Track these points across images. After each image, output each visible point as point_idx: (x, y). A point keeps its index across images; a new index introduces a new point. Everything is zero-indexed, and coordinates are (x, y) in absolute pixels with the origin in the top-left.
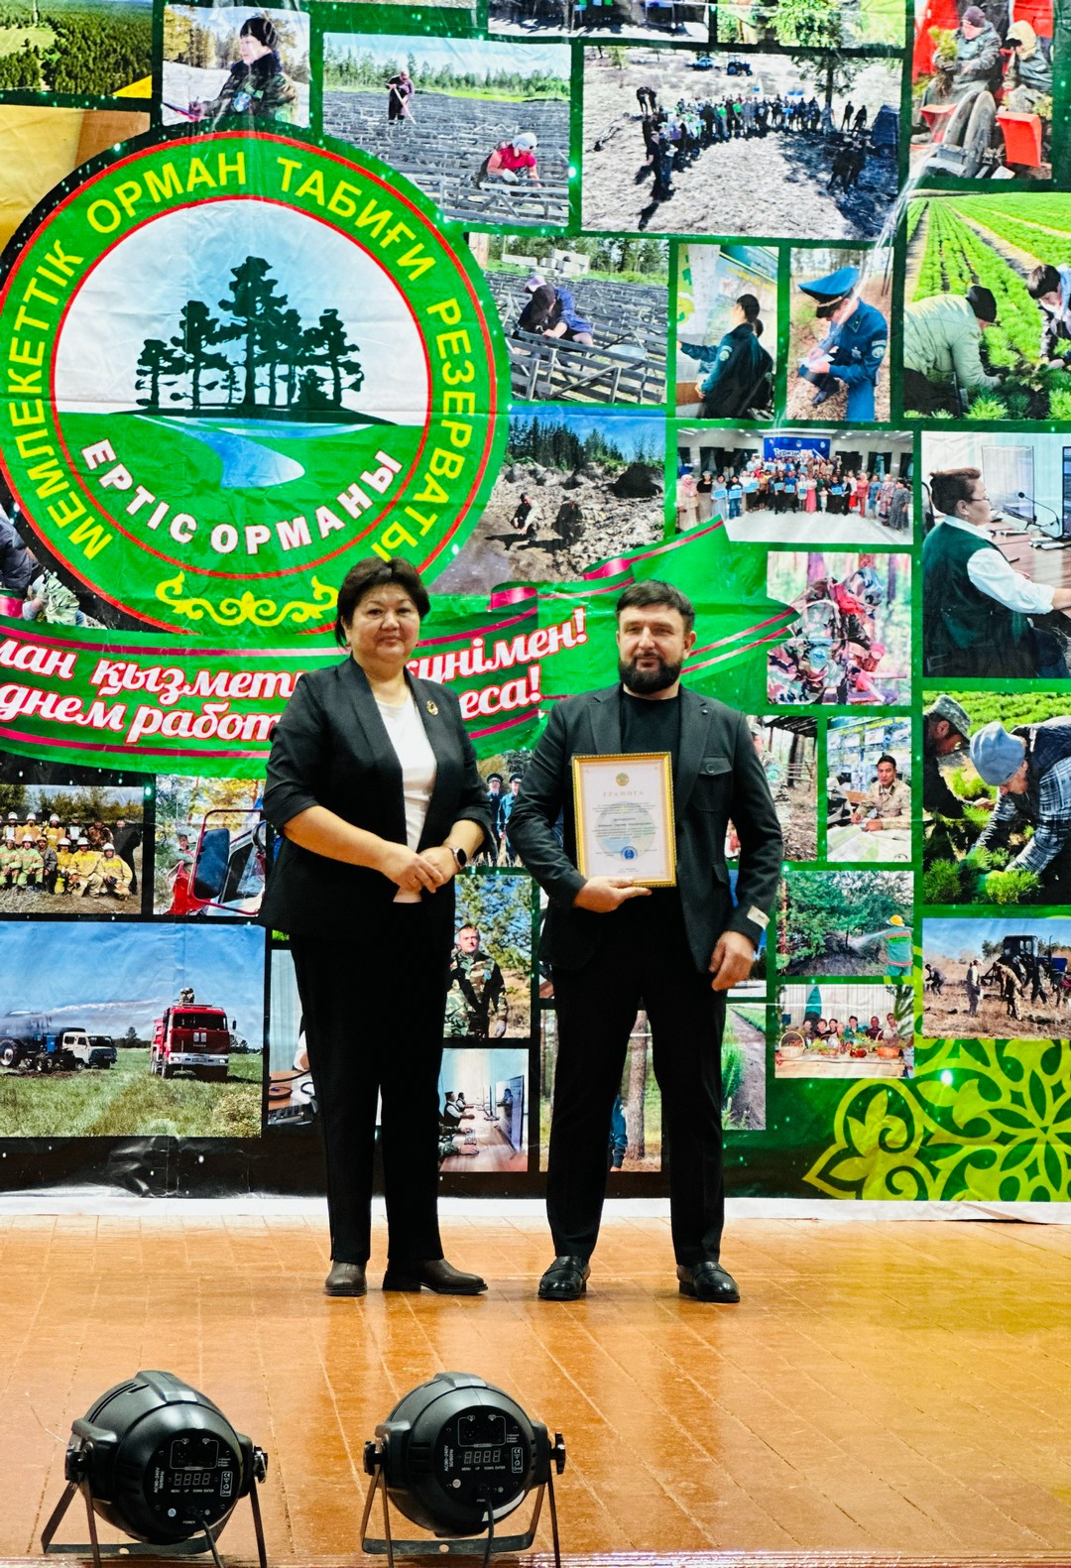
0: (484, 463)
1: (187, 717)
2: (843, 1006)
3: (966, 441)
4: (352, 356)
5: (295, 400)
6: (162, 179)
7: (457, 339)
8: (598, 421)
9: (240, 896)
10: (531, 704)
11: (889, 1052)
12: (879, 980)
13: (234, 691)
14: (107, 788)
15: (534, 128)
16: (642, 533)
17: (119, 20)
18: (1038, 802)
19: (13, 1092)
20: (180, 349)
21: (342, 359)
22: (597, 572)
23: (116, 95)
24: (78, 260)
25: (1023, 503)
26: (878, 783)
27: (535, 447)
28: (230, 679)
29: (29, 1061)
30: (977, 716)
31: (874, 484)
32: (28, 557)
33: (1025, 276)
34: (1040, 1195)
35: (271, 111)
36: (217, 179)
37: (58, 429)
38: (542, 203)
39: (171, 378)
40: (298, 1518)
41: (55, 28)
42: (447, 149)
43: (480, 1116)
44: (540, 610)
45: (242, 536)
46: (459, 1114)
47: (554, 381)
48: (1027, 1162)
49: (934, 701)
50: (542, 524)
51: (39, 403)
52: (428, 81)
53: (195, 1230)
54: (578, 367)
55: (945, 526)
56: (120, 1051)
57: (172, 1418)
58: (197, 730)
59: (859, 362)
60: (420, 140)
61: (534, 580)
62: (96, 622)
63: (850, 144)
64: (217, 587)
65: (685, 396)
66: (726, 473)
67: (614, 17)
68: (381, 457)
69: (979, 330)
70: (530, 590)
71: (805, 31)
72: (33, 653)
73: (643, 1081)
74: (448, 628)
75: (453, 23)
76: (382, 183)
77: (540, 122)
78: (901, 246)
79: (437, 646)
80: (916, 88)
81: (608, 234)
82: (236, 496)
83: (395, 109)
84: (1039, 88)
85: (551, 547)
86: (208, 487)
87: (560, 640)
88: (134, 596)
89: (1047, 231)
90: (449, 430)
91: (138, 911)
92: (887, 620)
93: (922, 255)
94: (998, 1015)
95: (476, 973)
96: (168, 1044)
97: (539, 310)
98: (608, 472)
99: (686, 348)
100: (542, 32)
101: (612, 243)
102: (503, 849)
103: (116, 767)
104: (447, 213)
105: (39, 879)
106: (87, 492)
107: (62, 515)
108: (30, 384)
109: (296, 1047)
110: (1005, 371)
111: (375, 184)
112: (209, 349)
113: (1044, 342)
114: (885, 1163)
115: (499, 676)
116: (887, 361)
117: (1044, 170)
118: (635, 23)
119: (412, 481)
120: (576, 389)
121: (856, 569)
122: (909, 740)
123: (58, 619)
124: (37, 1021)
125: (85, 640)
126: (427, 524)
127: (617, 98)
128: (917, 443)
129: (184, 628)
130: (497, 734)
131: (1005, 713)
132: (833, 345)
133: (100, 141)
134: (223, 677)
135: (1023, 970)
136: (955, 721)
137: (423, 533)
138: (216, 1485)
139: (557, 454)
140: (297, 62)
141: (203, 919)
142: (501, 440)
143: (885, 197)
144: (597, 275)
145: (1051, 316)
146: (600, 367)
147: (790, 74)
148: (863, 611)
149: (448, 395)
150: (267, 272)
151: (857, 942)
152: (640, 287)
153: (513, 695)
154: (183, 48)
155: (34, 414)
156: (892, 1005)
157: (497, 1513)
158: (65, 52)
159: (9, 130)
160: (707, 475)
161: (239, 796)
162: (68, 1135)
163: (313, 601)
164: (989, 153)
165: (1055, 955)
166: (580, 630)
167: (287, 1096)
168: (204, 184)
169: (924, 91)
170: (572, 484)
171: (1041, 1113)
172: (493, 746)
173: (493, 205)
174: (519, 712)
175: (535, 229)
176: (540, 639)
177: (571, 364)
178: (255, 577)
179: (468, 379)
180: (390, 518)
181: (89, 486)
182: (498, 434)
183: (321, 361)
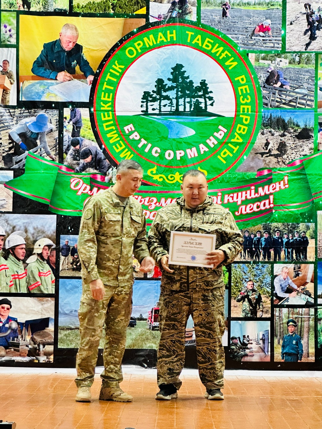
0: (254, 129)
4: (211, 95)
5: (192, 109)
7: (245, 88)
8: (292, 114)
10: (270, 208)
15: (270, 18)
16: (307, 151)
20: (155, 94)
21: (207, 96)
22: (292, 164)
23: (135, 13)
24: (123, 67)
27: (271, 123)
28: (172, 201)
32: (107, 162)
35: (184, 16)
36: (167, 39)
37: (116, 121)
38: (273, 43)
39: (152, 103)
42: (241, 26)
43: (254, 343)
44: (273, 177)
45: (175, 154)
46: (247, 343)
47: (277, 101)
50: (273, 148)
51: (110, 113)
52: (235, 4)
54: (285, 96)
56: (137, 321)
60: (232, 24)
61: (271, 167)
64: (167, 171)
65: (321, 105)
68: (220, 127)
70: (270, 170)
73: (309, 332)
74: (243, 183)
76: (220, 38)
77: (272, 16)
79: (239, 189)
81: (295, 52)
82: (173, 141)
83: (224, 14)
85: (276, 156)
86: (164, 138)
87: (280, 187)
90: (243, 118)
95: (253, 296)
96: (153, 320)
97: (272, 78)
98: (295, 131)
101: (296, 55)
102: (262, 255)
104: (242, 47)
106: (125, 141)
108: (108, 107)
111: (218, 39)
112: (164, 94)
115: (260, 199)
119: (230, 135)
120: (284, 104)
126: (236, 149)
127: (298, 7)
129: (156, 184)
130: (259, 218)
133: (129, 28)
134: (170, 200)
137: (234, 152)
139: (278, 125)
142: (260, 121)
144: (291, 66)
149: (242, 107)
150: (183, 68)
152: (305, 69)
153: (264, 205)
155: (109, 116)
159: (101, 26)
166: (286, 183)
167: (191, 336)
168: (163, 41)
170: (283, 135)
172: (258, 222)
173: (256, 44)
174: (267, 210)
175: (270, 52)
176: (273, 186)
177: (282, 95)
178: (180, 167)
179: (249, 101)
180: (223, 147)
181: (126, 139)
182: (258, 119)
183: (200, 96)
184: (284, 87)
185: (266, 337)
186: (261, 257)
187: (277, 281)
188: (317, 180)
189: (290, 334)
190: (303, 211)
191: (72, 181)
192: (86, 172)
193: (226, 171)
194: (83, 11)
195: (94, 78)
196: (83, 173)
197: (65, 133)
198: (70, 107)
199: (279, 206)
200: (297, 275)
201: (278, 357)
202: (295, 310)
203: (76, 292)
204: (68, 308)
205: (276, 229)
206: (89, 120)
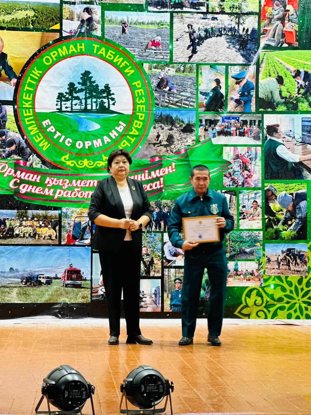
0: (148, 124)
1: (70, 192)
2: (244, 267)
3: (276, 117)
4: (113, 96)
6: (63, 50)
7: (140, 91)
8: (178, 113)
9: (84, 239)
10: (161, 187)
11: (257, 279)
12: (254, 260)
13: (82, 185)
14: (49, 211)
15: (160, 35)
16: (190, 142)
17: (51, 9)
18: (296, 212)
19: (26, 291)
20: (68, 95)
21: (110, 97)
22: (178, 153)
23: (50, 28)
24: (41, 72)
25: (291, 133)
26: (253, 208)
27: (161, 120)
28: (81, 182)
29: (30, 283)
30: (279, 190)
31: (251, 128)
32: (28, 150)
33: (291, 72)
34: (298, 318)
35: (91, 32)
36: (77, 50)
37: (36, 116)
38: (162, 55)
39: (65, 103)
40: (103, 404)
41: (34, 11)
42: (137, 41)
43: (148, 297)
44: (163, 163)
45: (84, 144)
46: (142, 297)
47: (166, 102)
48: (294, 309)
49: (268, 186)
50: (163, 140)
51: (31, 110)
52: (132, 23)
53: (73, 327)
54: (172, 98)
55: (270, 139)
56: (53, 280)
57: (70, 378)
58: (72, 195)
59: (247, 96)
60: (130, 39)
61: (161, 155)
62: (46, 167)
63: (244, 38)
64: (77, 158)
65: (201, 106)
66: (212, 126)
67: (181, 5)
68: (120, 123)
69: (279, 87)
70: (160, 157)
71: (232, 8)
72: (30, 175)
74: (139, 168)
75: (139, 8)
76: (120, 51)
77: (162, 34)
78: (258, 65)
79: (136, 173)
80: (262, 23)
81: (180, 63)
82: (82, 134)
83: (124, 31)
84: (295, 23)
85: (166, 146)
86: (75, 131)
87: (168, 171)
88: (56, 160)
89: (297, 60)
90: (138, 115)
91: (58, 243)
92: (255, 165)
93: (264, 67)
94: (286, 269)
95: (147, 259)
96: (66, 278)
97: (162, 84)
98: (181, 126)
99: (201, 93)
100: (162, 10)
101: (181, 65)
102: (154, 226)
103: (51, 205)
104: (137, 58)
105: (32, 235)
106: (43, 133)
107: (37, 139)
108: (29, 105)
109: (99, 279)
110: (286, 98)
111: (118, 51)
112: (75, 95)
113: (297, 90)
114: (256, 309)
115: (152, 180)
116: (254, 96)
117: (296, 44)
118: (187, 7)
119: (129, 129)
120: (172, 104)
121: (246, 151)
122: (261, 196)
123: (36, 166)
124: (31, 272)
125: (43, 172)
126: (133, 140)
127: (182, 27)
128: (263, 117)
129: (69, 168)
130: (152, 196)
131: (287, 189)
132: (240, 92)
133: (46, 41)
134: (79, 181)
135: (292, 257)
136: (273, 191)
137: (132, 143)
138: (81, 395)
139: (167, 121)
140: (98, 19)
141: (75, 245)
142: (152, 118)
143: (254, 52)
144: (177, 74)
145: (298, 83)
147: (228, 20)
148: (248, 162)
149: (138, 106)
150: (90, 74)
151: (247, 250)
152: (189, 77)
153: (156, 186)
154: (68, 16)
155: (30, 113)
156: (257, 267)
157: (156, 403)
158: (37, 17)
159: (22, 38)
160: (207, 126)
161: (84, 213)
162: (40, 302)
163: (103, 161)
164: (281, 40)
165: (301, 253)
166: (174, 168)
167: (97, 292)
168: (74, 51)
169: (264, 24)
170: (171, 129)
171: (298, 295)
172: (151, 199)
173: (149, 56)
174: (157, 190)
175: (161, 62)
176: (163, 170)
177: (170, 97)
178: (87, 155)
179: (143, 102)
180: (123, 139)
181: (44, 131)
182: (151, 116)
183: (104, 97)
184: (172, 90)
185: (157, 292)
186: (154, 228)
187: (166, 247)
189: (177, 289)
192: (11, 158)
194: (7, 26)
195: (17, 81)
196: (9, 159)
199: (168, 186)
201: (167, 308)
202: (181, 270)
203: (2, 257)
205: (165, 205)
206: (13, 115)
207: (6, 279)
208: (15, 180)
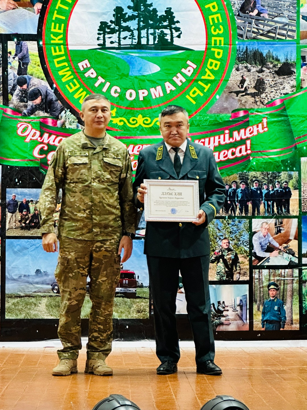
0: (228, 64)
4: (177, 25)
5: (156, 42)
7: (216, 17)
8: (270, 47)
9: (139, 229)
10: (247, 154)
13: (136, 152)
16: (288, 89)
20: (113, 24)
21: (173, 26)
22: (271, 104)
27: (246, 57)
28: (134, 147)
32: (59, 104)
37: (69, 56)
39: (110, 35)
43: (231, 310)
44: (250, 119)
45: (137, 94)
46: (223, 309)
47: (254, 32)
50: (250, 86)
51: (62, 46)
53: (126, 352)
54: (263, 26)
61: (247, 108)
64: (129, 113)
65: (303, 36)
68: (189, 63)
70: (246, 111)
72: (61, 139)
73: (292, 296)
74: (216, 126)
79: (213, 134)
82: (135, 79)
85: (253, 95)
86: (124, 76)
87: (258, 130)
90: (215, 52)
95: (228, 256)
97: (247, 5)
98: (274, 66)
99: (304, 17)
102: (238, 209)
106: (80, 79)
107: (71, 88)
108: (59, 40)
112: (124, 24)
115: (235, 144)
119: (201, 71)
120: (262, 35)
123: (70, 127)
126: (207, 87)
129: (116, 128)
130: (235, 166)
134: (131, 147)
139: (255, 60)
142: (234, 55)
146: (271, 26)
149: (213, 38)
153: (240, 152)
155: (60, 51)
166: (265, 126)
170: (261, 71)
172: (233, 171)
174: (243, 158)
176: (250, 130)
177: (259, 25)
178: (143, 109)
179: (221, 32)
180: (193, 85)
181: (81, 77)
182: (232, 53)
183: (165, 27)
184: (261, 15)
185: (244, 302)
186: (238, 211)
187: (256, 239)
188: (300, 122)
189: (271, 298)
190: (285, 158)
191: (19, 126)
193: (196, 113)
195: (43, 6)
196: (32, 116)
197: (9, 70)
198: (16, 40)
199: (257, 152)
200: (279, 231)
201: (258, 325)
202: (277, 271)
203: (25, 255)
204: (17, 272)
205: (254, 179)
206: (38, 55)
207: (31, 286)
208: (41, 146)
